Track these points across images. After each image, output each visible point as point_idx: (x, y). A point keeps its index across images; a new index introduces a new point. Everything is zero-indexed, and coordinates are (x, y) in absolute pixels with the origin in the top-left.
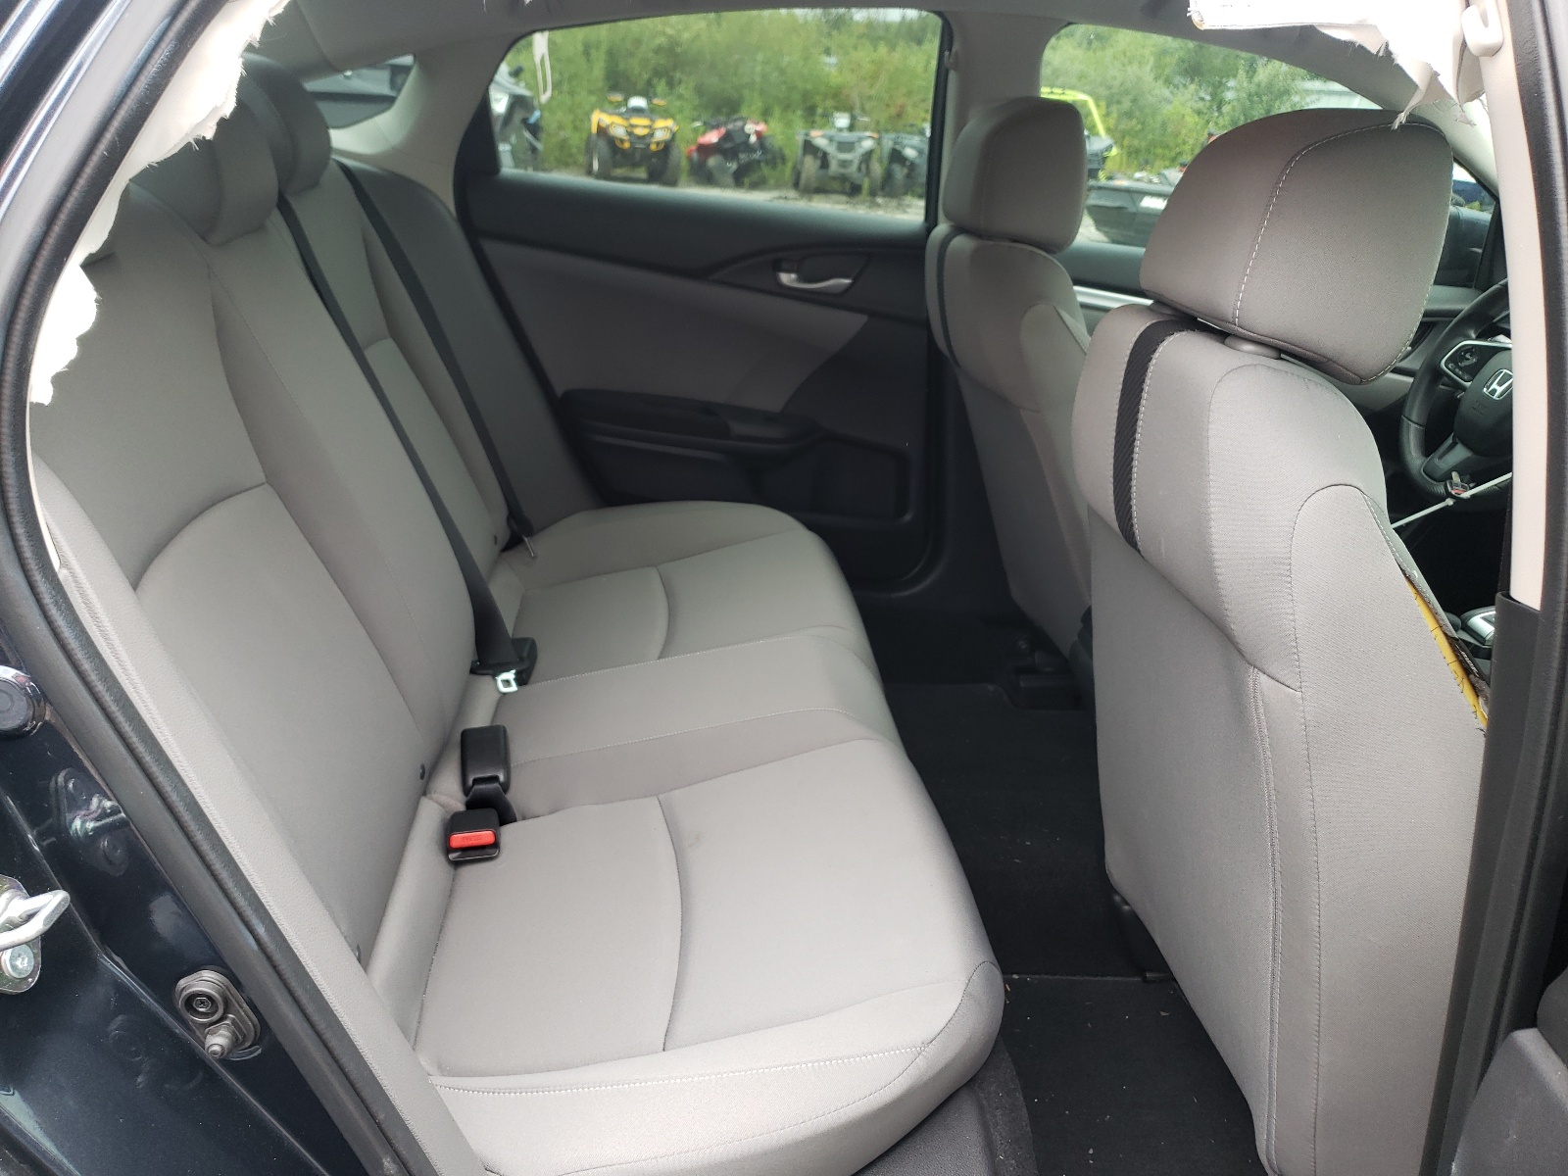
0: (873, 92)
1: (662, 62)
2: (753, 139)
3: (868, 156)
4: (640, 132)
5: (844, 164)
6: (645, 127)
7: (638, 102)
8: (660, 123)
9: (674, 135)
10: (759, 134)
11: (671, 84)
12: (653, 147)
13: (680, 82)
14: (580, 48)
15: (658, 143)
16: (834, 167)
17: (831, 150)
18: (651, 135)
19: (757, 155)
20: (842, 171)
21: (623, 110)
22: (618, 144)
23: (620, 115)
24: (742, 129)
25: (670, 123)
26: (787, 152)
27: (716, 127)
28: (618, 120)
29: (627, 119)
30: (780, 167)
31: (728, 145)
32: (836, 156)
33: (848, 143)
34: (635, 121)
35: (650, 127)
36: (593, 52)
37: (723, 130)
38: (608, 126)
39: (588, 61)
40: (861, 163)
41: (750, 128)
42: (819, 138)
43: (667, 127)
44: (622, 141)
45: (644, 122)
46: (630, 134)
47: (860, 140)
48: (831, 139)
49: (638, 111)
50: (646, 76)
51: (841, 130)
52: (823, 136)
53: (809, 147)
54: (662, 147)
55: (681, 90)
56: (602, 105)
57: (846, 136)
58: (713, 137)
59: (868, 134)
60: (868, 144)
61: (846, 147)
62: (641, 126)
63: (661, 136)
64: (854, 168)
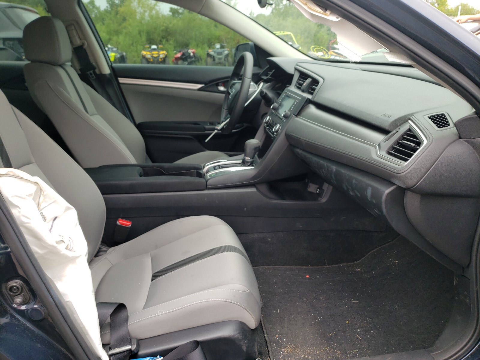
0: (229, 37)
1: (164, 34)
2: (192, 54)
3: (227, 56)
4: (155, 56)
5: (220, 59)
6: (157, 54)
7: (154, 47)
8: (162, 52)
9: (166, 56)
10: (193, 53)
11: (167, 40)
12: (160, 60)
13: (170, 40)
14: (137, 32)
15: (161, 59)
16: (217, 60)
17: (215, 55)
18: (159, 56)
19: (193, 59)
20: (220, 61)
21: (150, 49)
22: (149, 60)
23: (149, 51)
24: (188, 51)
25: (165, 52)
26: (202, 57)
27: (180, 52)
28: (148, 53)
29: (151, 52)
30: (200, 62)
31: (184, 57)
32: (217, 57)
33: (220, 53)
34: (154, 52)
35: (158, 54)
36: (142, 33)
37: (182, 53)
38: (145, 55)
39: (140, 36)
40: (225, 58)
41: (190, 51)
42: (211, 52)
43: (163, 53)
44: (150, 59)
45: (156, 52)
46: (152, 57)
47: (224, 51)
48: (215, 52)
49: (154, 50)
50: (159, 39)
51: (218, 49)
52: (212, 51)
53: (209, 55)
54: (163, 59)
55: (171, 42)
56: (144, 49)
57: (220, 50)
58: (179, 55)
59: (226, 49)
60: (226, 52)
61: (220, 54)
62: (155, 54)
63: (162, 56)
64: (223, 60)
